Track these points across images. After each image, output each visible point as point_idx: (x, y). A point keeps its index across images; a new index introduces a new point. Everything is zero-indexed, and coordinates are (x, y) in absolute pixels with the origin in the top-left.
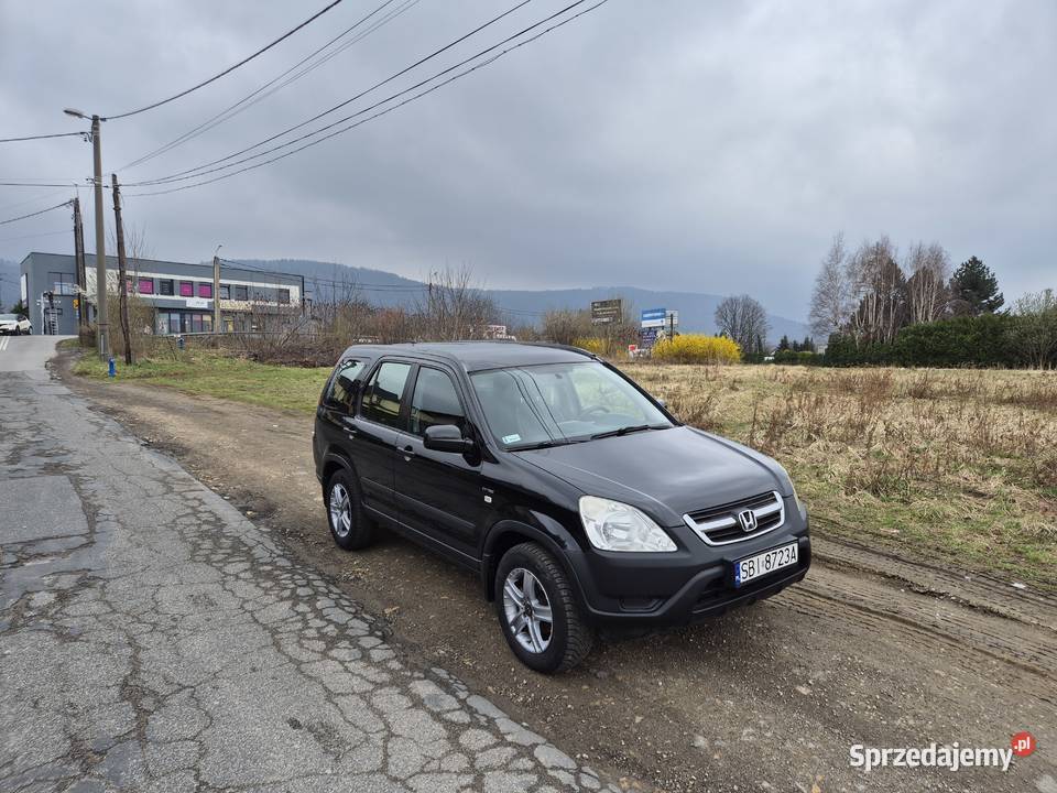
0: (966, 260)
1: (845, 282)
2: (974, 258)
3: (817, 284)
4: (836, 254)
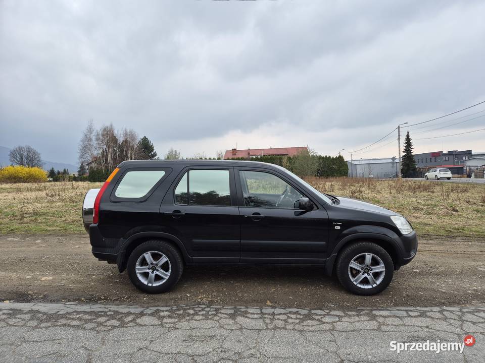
0: (142, 138)
1: (94, 143)
2: (145, 137)
3: (81, 143)
4: (90, 130)
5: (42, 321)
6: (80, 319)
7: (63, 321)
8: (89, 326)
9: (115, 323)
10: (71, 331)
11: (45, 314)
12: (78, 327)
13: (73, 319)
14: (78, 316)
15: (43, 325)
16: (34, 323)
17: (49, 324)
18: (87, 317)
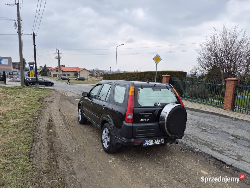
5: (210, 145)
6: (198, 141)
7: (203, 142)
8: (196, 138)
9: (188, 136)
10: (202, 138)
11: (209, 147)
12: (200, 139)
13: (200, 142)
14: (198, 142)
15: (210, 143)
16: (213, 145)
17: (208, 143)
18: (195, 141)
